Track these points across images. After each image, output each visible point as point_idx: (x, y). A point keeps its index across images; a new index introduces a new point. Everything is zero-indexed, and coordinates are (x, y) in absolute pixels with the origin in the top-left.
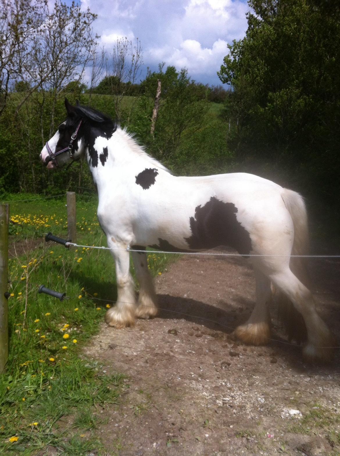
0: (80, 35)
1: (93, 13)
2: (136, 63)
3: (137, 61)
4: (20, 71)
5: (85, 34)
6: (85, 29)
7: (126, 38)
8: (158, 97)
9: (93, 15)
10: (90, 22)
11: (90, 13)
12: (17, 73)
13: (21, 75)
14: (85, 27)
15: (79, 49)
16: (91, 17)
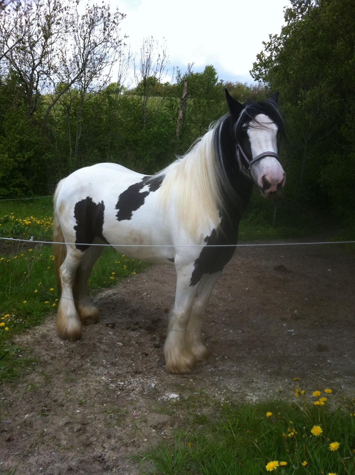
0: (109, 35)
2: (162, 63)
3: (163, 61)
4: (49, 73)
5: (114, 34)
6: (114, 29)
7: (152, 37)
8: (184, 97)
9: (122, 15)
10: (119, 22)
11: (119, 13)
12: (46, 74)
13: (49, 76)
15: (108, 49)
16: (120, 16)
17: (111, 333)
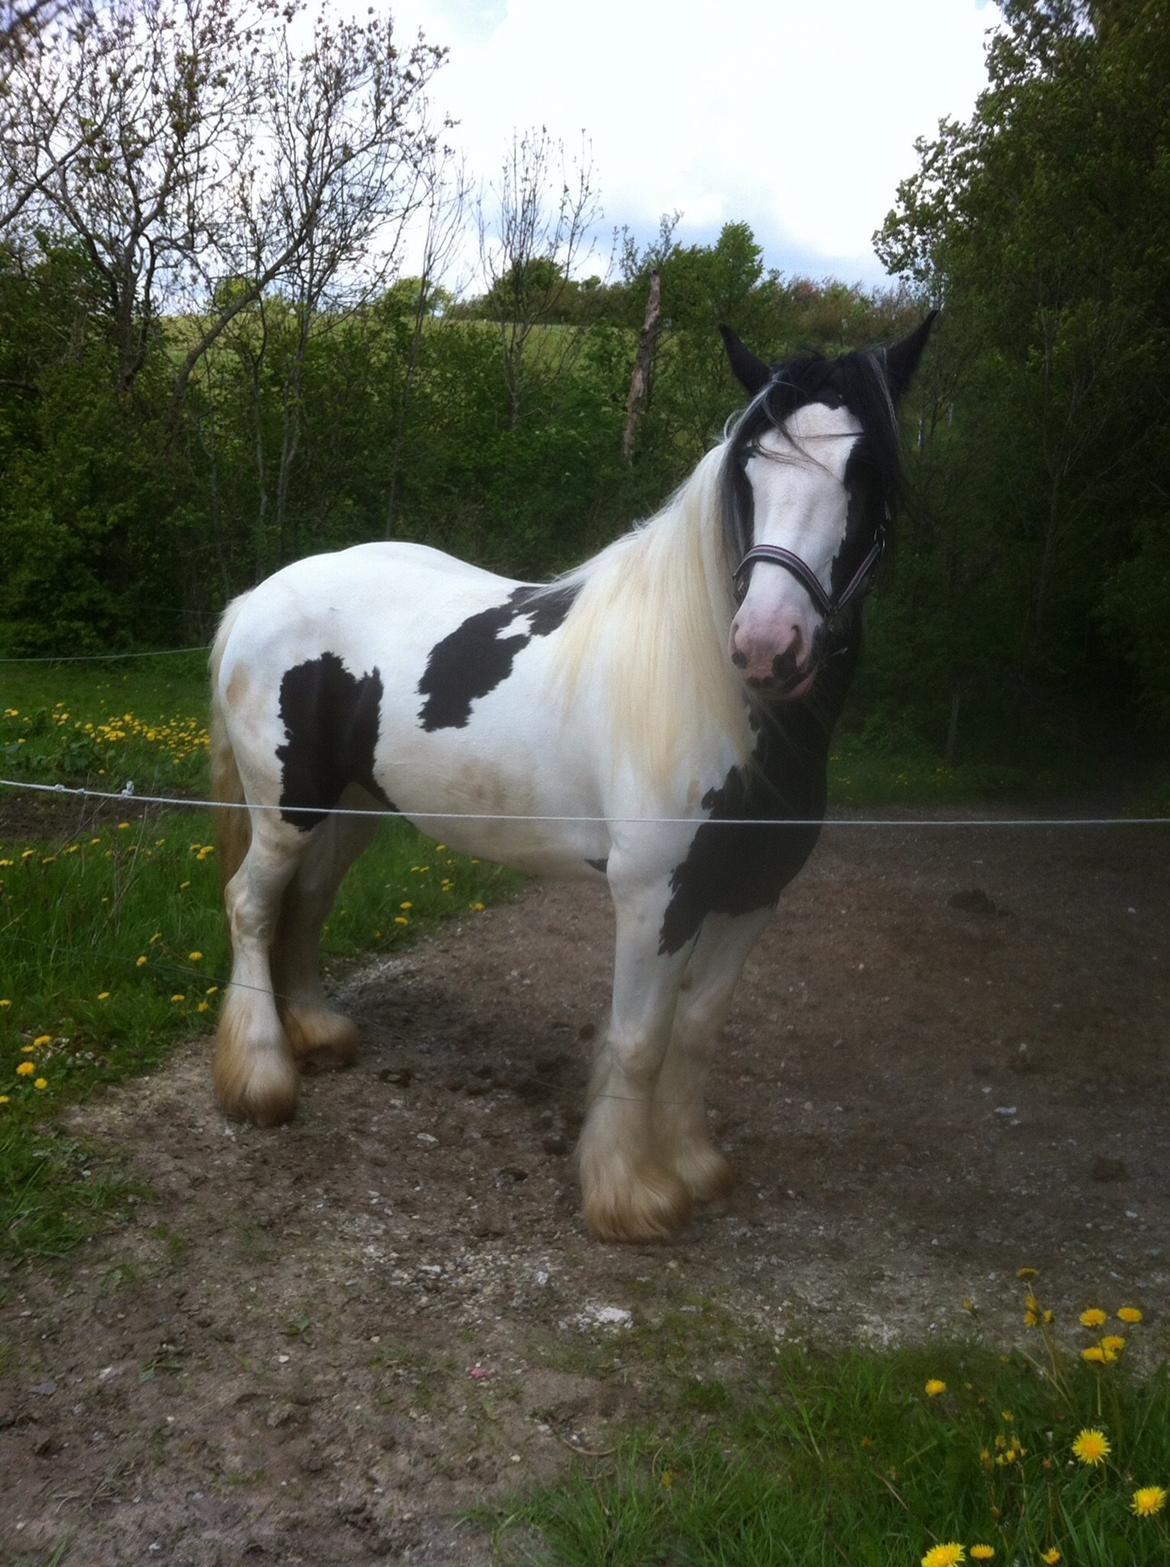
0: (393, 120)
1: (433, 46)
2: (577, 215)
3: (580, 208)
4: (190, 244)
5: (410, 119)
6: (410, 99)
7: (545, 130)
8: (651, 326)
9: (438, 54)
10: (426, 75)
11: (425, 46)
12: (179, 248)
13: (192, 255)
14: (410, 92)
15: (389, 168)
16: (431, 58)
17: (397, 1102)
